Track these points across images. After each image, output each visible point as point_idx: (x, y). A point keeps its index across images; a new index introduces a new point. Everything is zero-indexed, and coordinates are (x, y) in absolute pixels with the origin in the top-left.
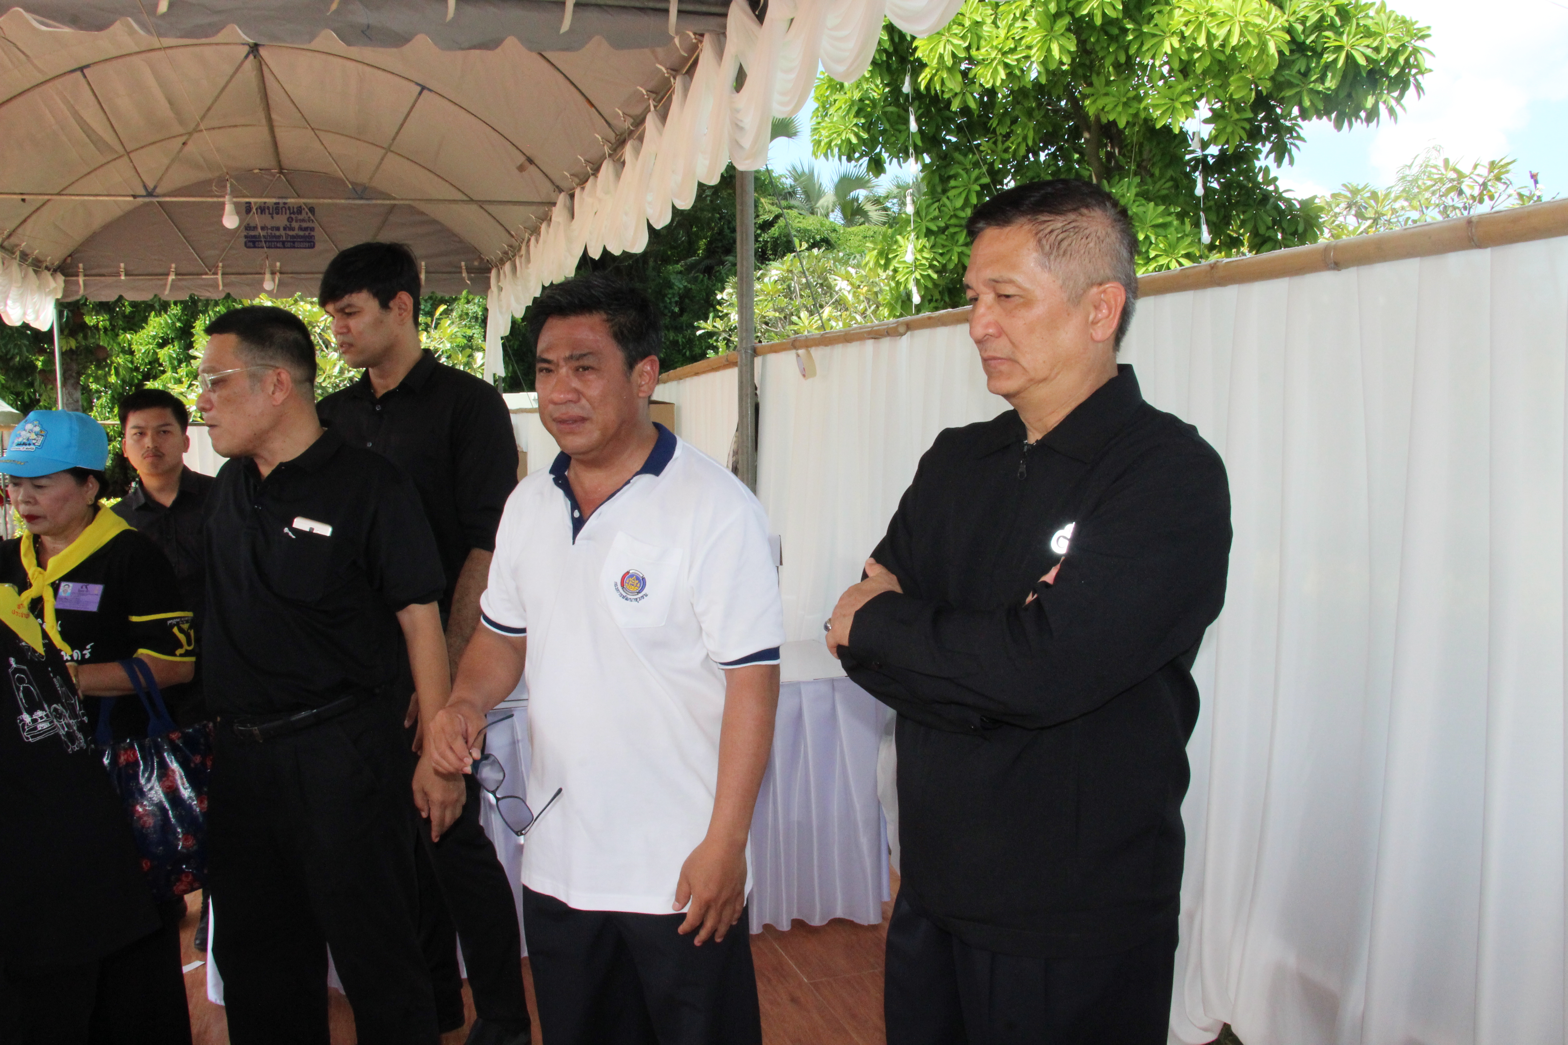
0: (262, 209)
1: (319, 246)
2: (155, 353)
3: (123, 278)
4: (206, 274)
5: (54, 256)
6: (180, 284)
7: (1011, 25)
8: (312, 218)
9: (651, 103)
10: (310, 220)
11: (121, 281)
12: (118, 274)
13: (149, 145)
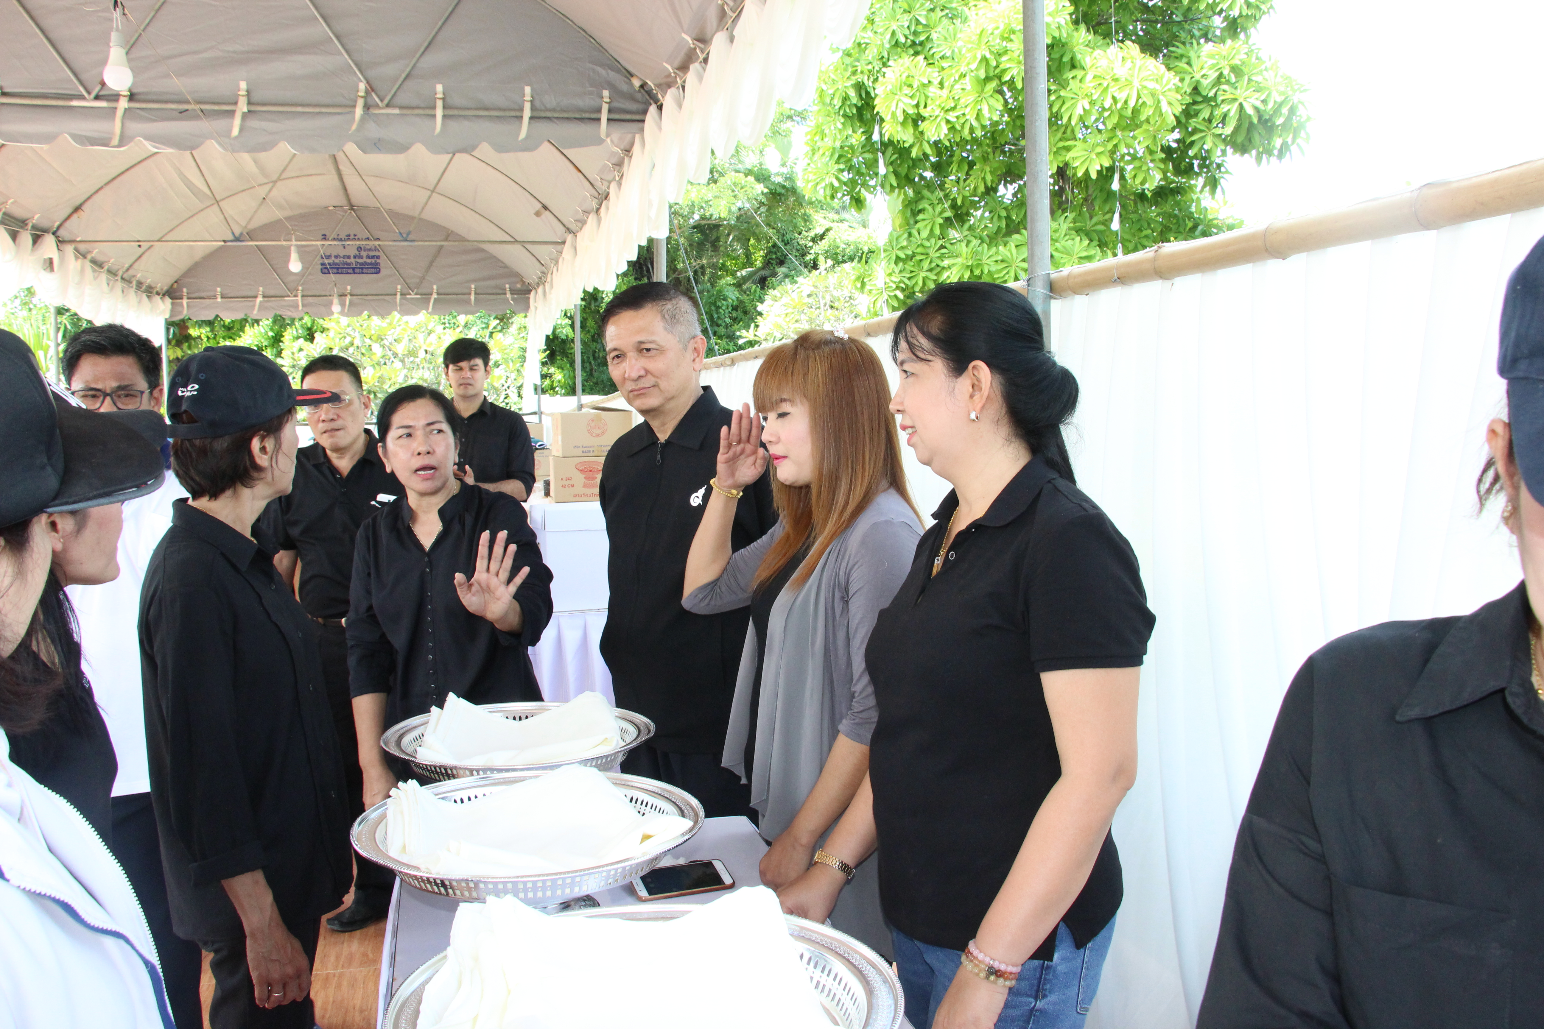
1: (384, 272)
3: (219, 300)
4: (289, 296)
5: (162, 284)
6: (266, 304)
7: (952, 86)
8: (378, 247)
10: (376, 250)
11: (218, 303)
12: (215, 297)
13: (236, 194)
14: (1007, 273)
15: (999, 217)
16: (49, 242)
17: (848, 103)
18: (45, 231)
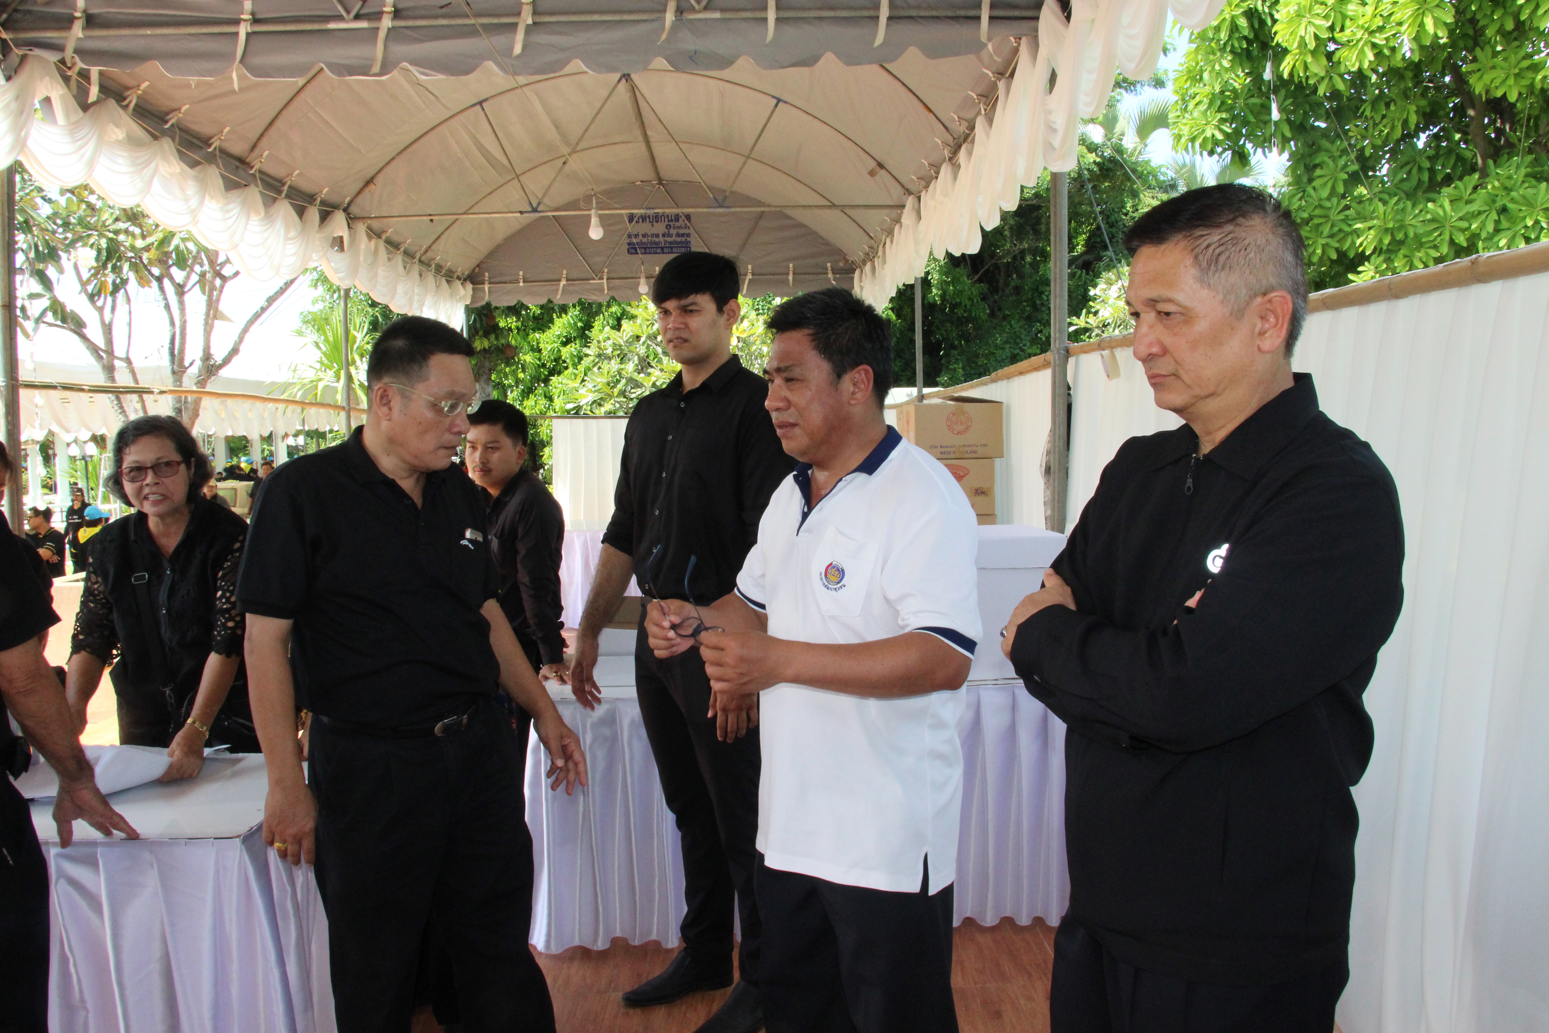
0: (644, 218)
2: (559, 351)
3: (521, 284)
4: (594, 279)
5: (464, 267)
6: (571, 288)
8: (688, 224)
9: (982, 107)
10: (686, 227)
11: (521, 287)
12: (517, 281)
13: (536, 167)
14: (1440, 235)
15: (1420, 169)
16: (339, 220)
17: (1237, 35)
18: (336, 207)
